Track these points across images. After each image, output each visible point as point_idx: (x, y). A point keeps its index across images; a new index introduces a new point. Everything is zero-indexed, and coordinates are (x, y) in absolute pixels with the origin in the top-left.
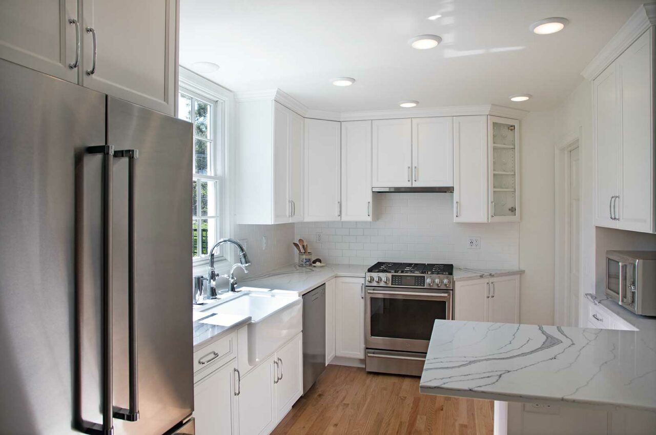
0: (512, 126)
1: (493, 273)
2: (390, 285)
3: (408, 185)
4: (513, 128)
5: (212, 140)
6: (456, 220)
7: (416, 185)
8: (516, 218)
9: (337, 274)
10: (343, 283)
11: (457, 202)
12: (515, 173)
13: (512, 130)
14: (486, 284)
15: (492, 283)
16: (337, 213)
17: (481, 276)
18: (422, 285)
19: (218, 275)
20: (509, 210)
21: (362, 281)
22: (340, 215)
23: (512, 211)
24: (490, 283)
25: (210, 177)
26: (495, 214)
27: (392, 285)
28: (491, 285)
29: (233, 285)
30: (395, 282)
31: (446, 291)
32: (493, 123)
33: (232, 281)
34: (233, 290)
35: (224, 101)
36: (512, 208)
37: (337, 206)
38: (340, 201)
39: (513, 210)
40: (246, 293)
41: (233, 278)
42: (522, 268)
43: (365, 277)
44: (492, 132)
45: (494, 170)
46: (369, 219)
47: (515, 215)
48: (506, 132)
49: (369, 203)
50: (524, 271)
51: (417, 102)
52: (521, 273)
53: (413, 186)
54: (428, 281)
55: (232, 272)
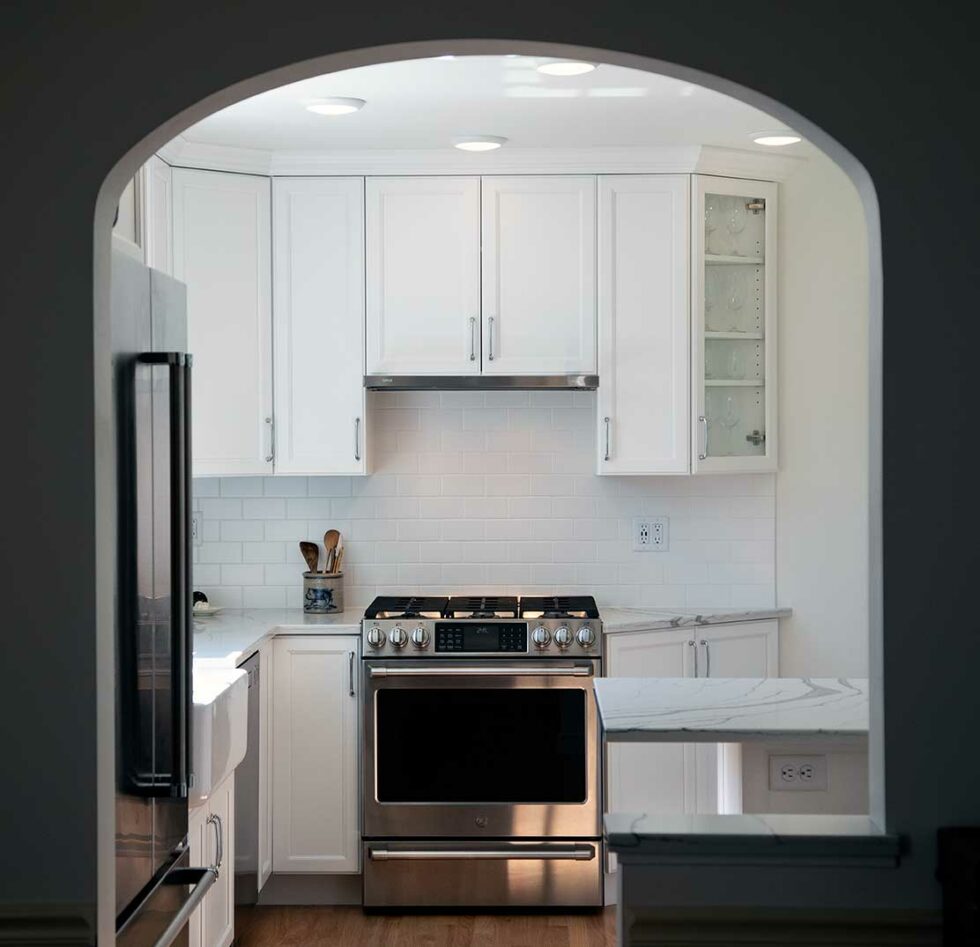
0: (756, 201)
1: (705, 615)
2: (431, 651)
3: (470, 370)
4: (760, 206)
6: (603, 468)
7: (490, 370)
8: (766, 461)
9: (278, 628)
10: (292, 652)
11: (607, 420)
12: (764, 335)
13: (756, 211)
14: (686, 645)
15: (703, 643)
16: (263, 452)
17: (675, 624)
18: (520, 647)
20: (749, 438)
21: (352, 644)
22: (271, 459)
23: (756, 442)
24: (698, 643)
26: (709, 452)
27: (437, 650)
28: (701, 650)
30: (445, 644)
31: (582, 660)
32: (706, 195)
36: (756, 433)
37: (263, 430)
38: (270, 416)
39: (757, 439)
42: (785, 604)
43: (361, 635)
44: (704, 219)
45: (707, 329)
46: (360, 469)
47: (764, 454)
48: (740, 217)
49: (358, 420)
50: (790, 610)
51: (502, 140)
52: (781, 617)
53: (484, 374)
54: (536, 635)
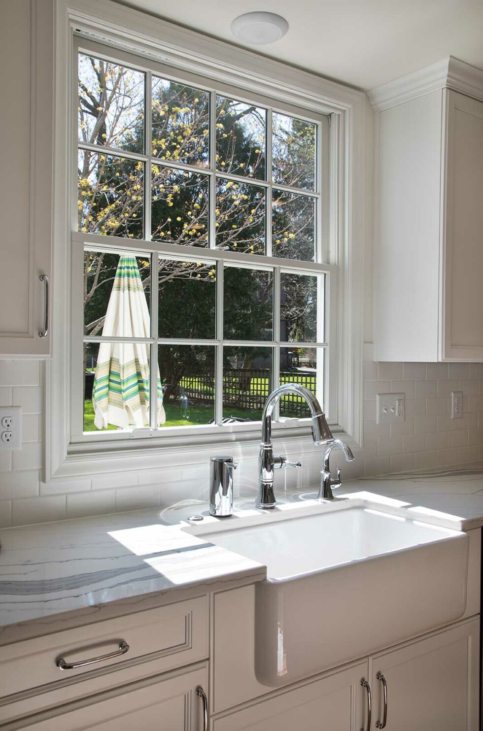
5: (319, 194)
19: (281, 460)
25: (318, 267)
29: (327, 485)
33: (326, 476)
34: (328, 494)
35: (344, 111)
40: (357, 504)
41: (327, 470)
55: (326, 458)
